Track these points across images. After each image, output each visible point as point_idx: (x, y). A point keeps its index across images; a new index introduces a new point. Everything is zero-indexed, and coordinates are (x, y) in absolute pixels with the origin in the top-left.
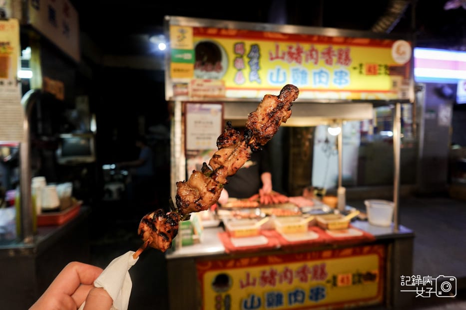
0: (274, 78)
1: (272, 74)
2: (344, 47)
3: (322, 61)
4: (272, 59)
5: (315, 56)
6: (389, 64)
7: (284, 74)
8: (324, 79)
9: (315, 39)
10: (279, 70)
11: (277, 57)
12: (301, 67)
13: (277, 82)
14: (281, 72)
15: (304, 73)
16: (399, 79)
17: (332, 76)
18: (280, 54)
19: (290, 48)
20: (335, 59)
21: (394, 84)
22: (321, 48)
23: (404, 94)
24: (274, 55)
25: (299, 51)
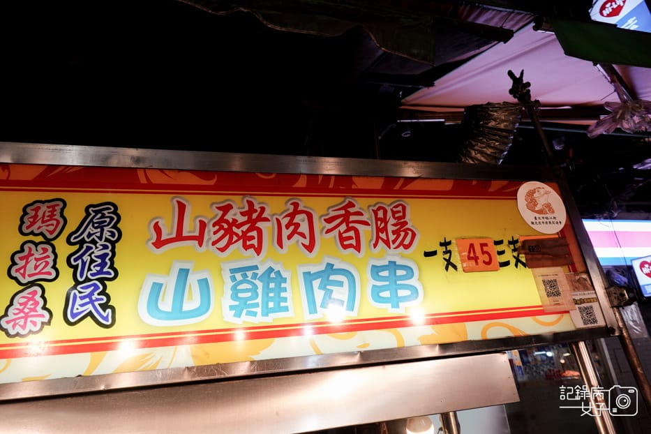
0: (166, 304)
1: (157, 288)
2: (387, 202)
3: (327, 241)
4: (159, 243)
5: (304, 228)
6: (520, 236)
7: (204, 284)
8: (341, 293)
9: (302, 183)
10: (184, 273)
11: (180, 237)
12: (263, 262)
13: (178, 312)
14: (193, 280)
15: (274, 278)
16: (558, 273)
17: (366, 283)
18: (190, 227)
19: (226, 209)
20: (366, 233)
21: (551, 288)
22: (320, 206)
23: (588, 313)
24: (168, 231)
25: (254, 217)
